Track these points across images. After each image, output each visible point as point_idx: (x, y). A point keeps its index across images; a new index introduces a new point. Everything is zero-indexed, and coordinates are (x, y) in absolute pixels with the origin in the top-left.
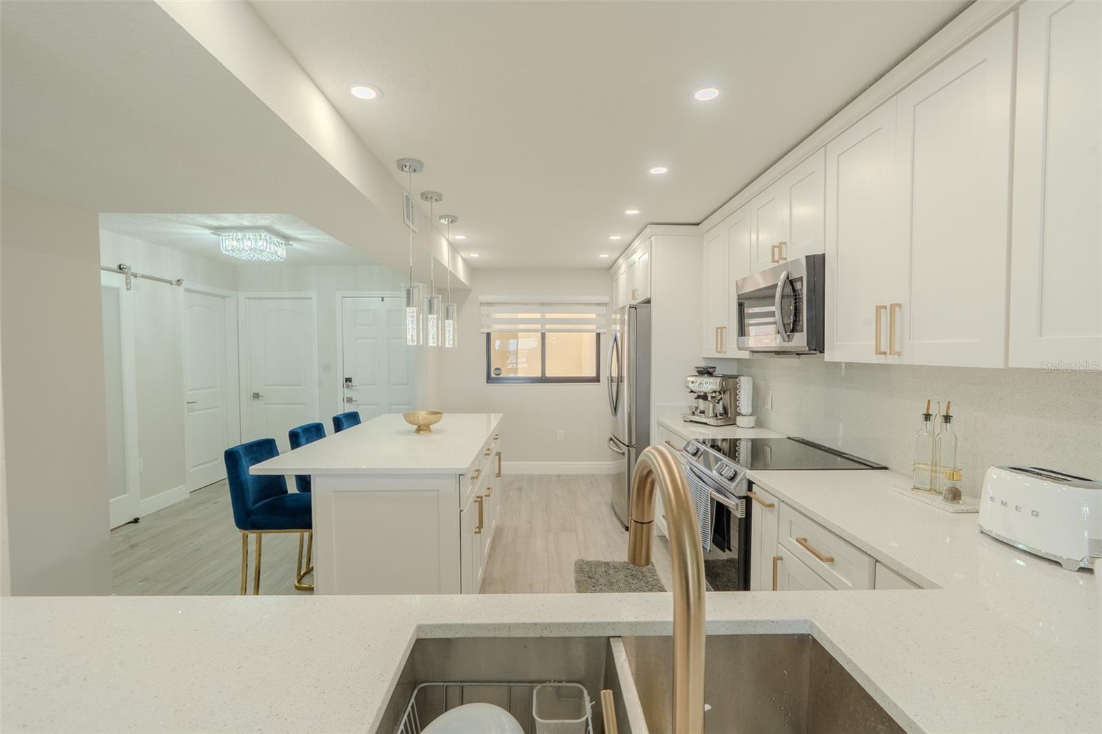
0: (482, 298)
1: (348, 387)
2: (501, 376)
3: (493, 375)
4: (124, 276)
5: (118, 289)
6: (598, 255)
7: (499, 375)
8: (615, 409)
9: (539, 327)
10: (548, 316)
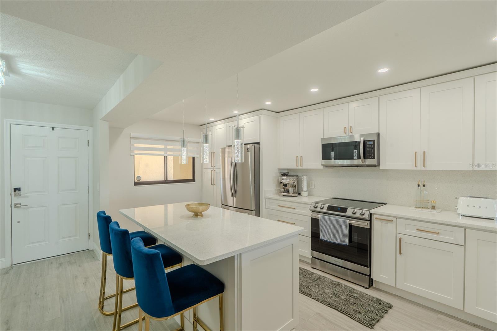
1: (16, 195)
3: (136, 180)
6: (209, 119)
7: (140, 180)
8: (235, 194)
10: (169, 147)
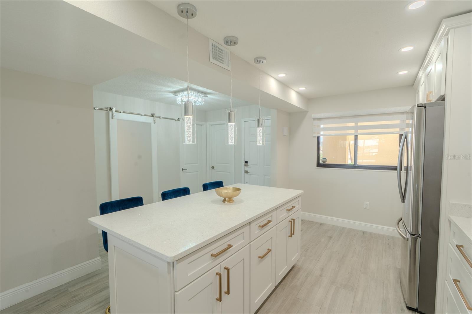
0: (313, 116)
1: (246, 165)
2: (326, 163)
3: (321, 162)
4: (153, 118)
5: (150, 123)
8: (403, 197)
9: (353, 132)
10: (360, 124)
